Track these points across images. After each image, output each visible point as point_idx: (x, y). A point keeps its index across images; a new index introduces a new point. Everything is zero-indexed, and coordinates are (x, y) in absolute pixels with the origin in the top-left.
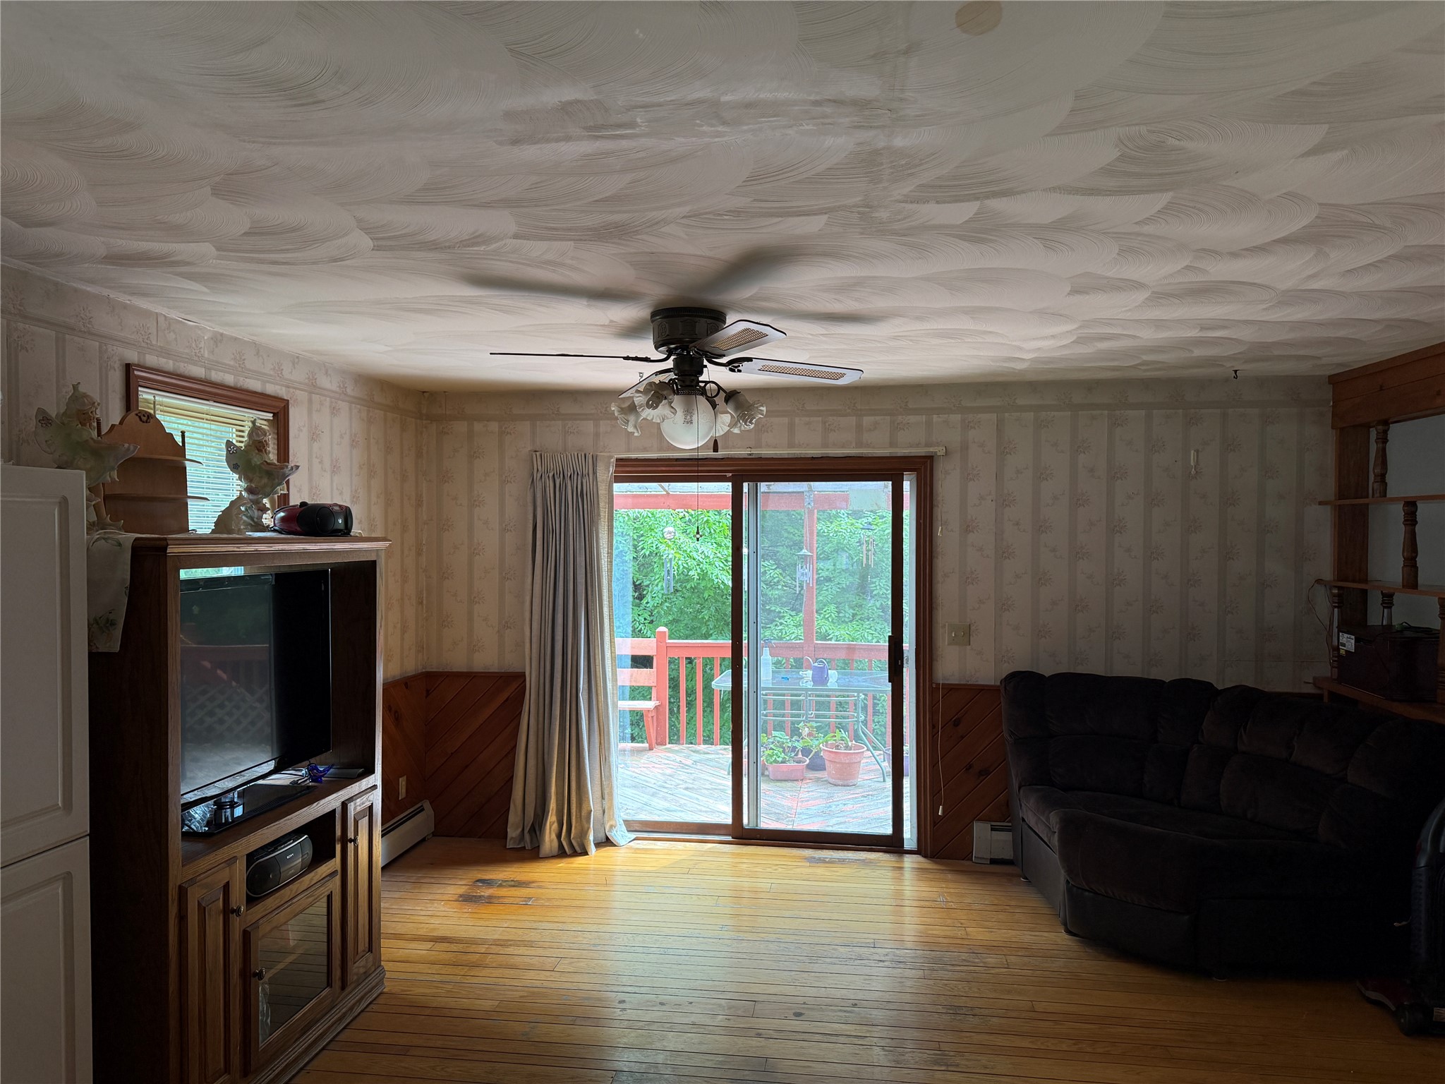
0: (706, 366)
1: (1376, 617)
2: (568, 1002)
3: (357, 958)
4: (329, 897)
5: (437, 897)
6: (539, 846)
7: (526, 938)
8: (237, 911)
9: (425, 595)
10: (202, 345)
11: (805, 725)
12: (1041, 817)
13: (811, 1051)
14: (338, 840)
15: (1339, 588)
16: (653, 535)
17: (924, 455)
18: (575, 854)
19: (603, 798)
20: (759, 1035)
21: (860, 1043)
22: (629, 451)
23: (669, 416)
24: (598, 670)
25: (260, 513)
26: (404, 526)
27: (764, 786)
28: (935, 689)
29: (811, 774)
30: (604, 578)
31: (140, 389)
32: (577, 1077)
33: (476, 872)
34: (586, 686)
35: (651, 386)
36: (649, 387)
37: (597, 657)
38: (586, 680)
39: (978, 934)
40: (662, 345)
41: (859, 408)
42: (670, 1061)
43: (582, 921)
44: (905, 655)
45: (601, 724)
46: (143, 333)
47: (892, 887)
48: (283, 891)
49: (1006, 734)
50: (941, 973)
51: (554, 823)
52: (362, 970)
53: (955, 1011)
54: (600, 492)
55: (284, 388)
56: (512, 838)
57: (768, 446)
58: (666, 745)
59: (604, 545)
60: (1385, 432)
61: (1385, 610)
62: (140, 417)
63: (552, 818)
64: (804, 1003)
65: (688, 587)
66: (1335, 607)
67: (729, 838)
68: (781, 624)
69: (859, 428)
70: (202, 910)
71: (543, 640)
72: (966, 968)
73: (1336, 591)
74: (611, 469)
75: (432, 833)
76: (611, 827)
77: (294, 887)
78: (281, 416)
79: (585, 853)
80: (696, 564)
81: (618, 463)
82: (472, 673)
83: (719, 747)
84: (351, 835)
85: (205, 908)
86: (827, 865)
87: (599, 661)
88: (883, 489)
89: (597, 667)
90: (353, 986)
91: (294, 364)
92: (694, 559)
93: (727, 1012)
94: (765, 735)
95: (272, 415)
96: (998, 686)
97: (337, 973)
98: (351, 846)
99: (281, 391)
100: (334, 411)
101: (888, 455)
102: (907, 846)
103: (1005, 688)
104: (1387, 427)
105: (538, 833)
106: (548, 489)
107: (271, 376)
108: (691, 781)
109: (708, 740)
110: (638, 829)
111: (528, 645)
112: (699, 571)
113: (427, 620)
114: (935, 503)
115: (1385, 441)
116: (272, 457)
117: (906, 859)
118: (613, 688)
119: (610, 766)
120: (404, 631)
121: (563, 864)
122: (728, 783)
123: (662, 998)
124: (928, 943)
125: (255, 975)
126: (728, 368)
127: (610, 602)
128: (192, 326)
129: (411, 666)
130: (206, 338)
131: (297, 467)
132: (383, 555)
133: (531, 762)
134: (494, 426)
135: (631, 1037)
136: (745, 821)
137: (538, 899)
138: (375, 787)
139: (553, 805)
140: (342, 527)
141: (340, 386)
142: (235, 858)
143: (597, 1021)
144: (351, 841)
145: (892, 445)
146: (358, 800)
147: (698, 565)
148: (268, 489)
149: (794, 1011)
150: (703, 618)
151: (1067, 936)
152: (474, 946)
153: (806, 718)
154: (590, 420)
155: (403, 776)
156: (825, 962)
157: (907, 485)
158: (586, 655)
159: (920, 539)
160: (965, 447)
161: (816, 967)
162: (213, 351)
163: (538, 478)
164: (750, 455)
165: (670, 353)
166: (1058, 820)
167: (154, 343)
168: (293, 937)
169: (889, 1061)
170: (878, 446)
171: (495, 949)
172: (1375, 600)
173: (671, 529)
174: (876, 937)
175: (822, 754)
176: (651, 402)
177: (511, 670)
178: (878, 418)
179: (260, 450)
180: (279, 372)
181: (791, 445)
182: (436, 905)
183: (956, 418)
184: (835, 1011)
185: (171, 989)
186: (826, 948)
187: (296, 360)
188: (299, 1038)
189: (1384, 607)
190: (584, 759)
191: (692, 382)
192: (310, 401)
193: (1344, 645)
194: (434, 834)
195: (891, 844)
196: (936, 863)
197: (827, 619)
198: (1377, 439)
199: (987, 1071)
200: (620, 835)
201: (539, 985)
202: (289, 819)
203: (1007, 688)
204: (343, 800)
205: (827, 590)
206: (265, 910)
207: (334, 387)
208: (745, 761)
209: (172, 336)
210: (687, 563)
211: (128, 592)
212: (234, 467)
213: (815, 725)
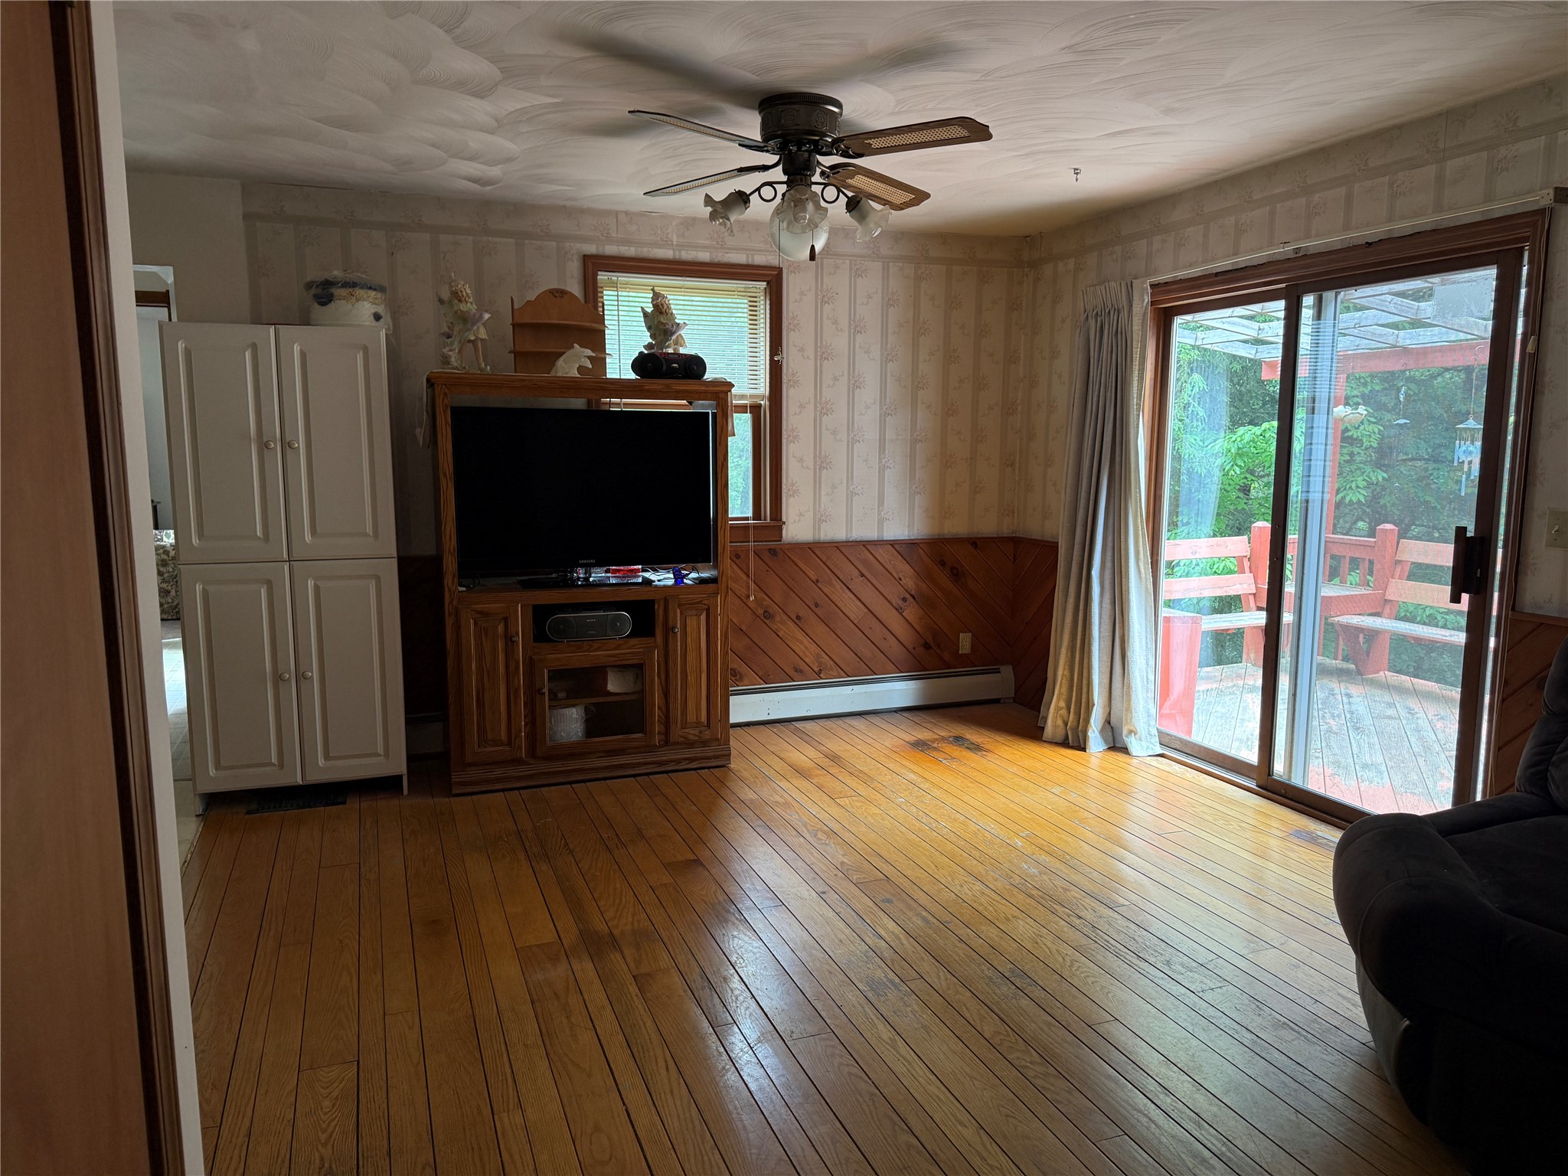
3: (688, 726)
6: (1045, 728)
10: (669, 230)
14: (659, 625)
18: (1077, 746)
19: (1123, 698)
22: (1176, 269)
24: (1121, 546)
28: (1515, 621)
31: (599, 273)
34: (1108, 564)
37: (1121, 530)
38: (1108, 557)
41: (1442, 146)
46: (602, 229)
48: (580, 643)
51: (1062, 708)
54: (1134, 328)
62: (553, 294)
63: (1059, 703)
67: (1252, 785)
69: (1440, 181)
70: (477, 627)
74: (1146, 298)
76: (1130, 730)
78: (776, 283)
79: (1086, 747)
81: (1156, 289)
84: (673, 624)
85: (480, 627)
86: (1305, 845)
87: (1123, 535)
89: (1121, 543)
90: (682, 746)
95: (765, 283)
97: (655, 727)
98: (673, 633)
99: (771, 261)
120: (976, 492)
125: (541, 692)
130: (673, 224)
136: (1275, 771)
139: (1062, 688)
144: (673, 629)
154: (1145, 238)
155: (967, 632)
158: (1109, 527)
162: (683, 234)
164: (1296, 251)
167: (614, 235)
177: (1053, 540)
178: (1469, 158)
181: (1347, 227)
182: (889, 739)
188: (602, 757)
194: (1014, 700)
202: (587, 592)
204: (665, 595)
206: (555, 650)
209: (634, 227)
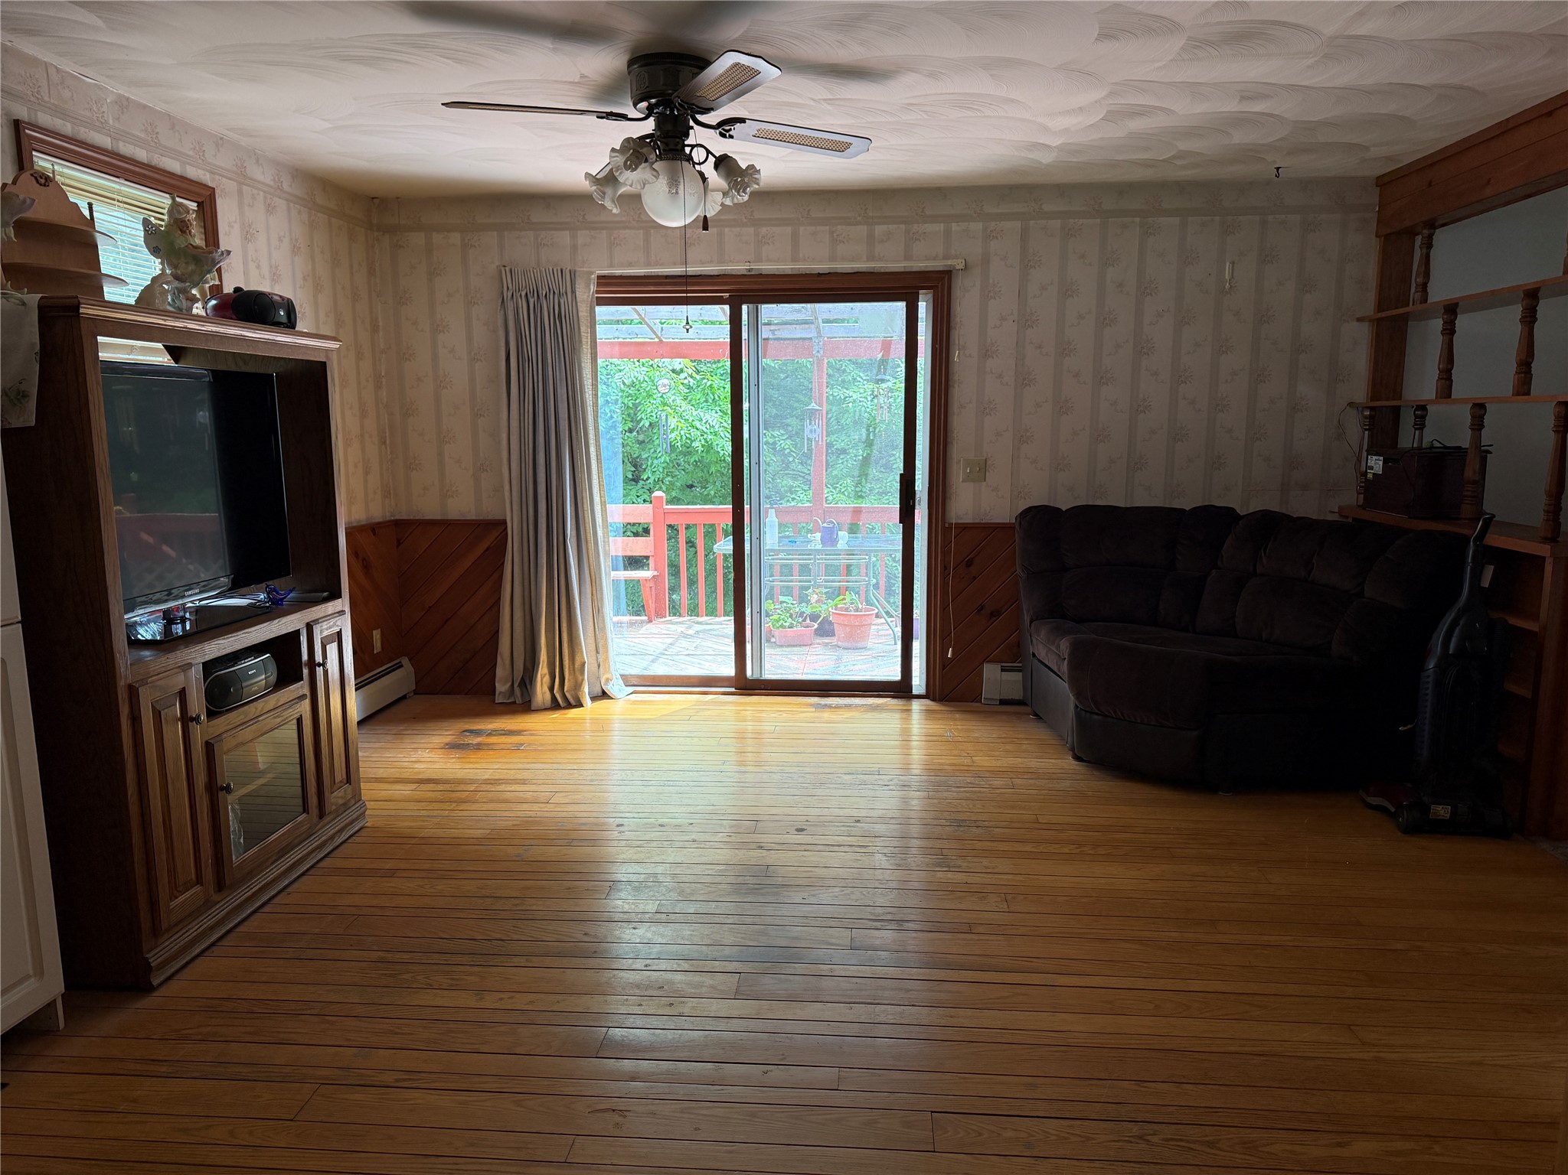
0: (692, 128)
1: (1407, 439)
2: (565, 828)
3: (335, 788)
4: (299, 721)
5: (422, 746)
6: (530, 701)
7: (519, 777)
8: (197, 719)
9: (387, 434)
10: (105, 109)
11: (814, 591)
12: (1051, 647)
13: (812, 859)
14: (305, 665)
15: (1372, 409)
16: (652, 402)
17: (941, 269)
18: (569, 706)
19: (597, 652)
20: (761, 848)
21: (862, 851)
22: (611, 266)
23: (651, 181)
24: (586, 515)
25: (189, 303)
26: (359, 352)
27: (768, 651)
28: (947, 529)
29: (819, 640)
30: (589, 414)
31: (34, 153)
32: (573, 888)
33: (462, 724)
34: (574, 533)
35: (629, 142)
36: (626, 145)
37: (585, 501)
38: (574, 527)
39: (983, 761)
40: (642, 100)
41: (871, 214)
42: (670, 871)
43: (578, 761)
44: (917, 496)
45: (593, 574)
46: (31, 85)
47: (899, 726)
48: (246, 707)
49: (1019, 571)
50: (946, 794)
51: (545, 674)
52: (341, 801)
53: (960, 823)
54: (580, 314)
55: (208, 174)
56: (501, 693)
57: (769, 260)
58: (665, 617)
59: (588, 376)
60: (1430, 237)
61: (1417, 432)
62: (36, 178)
63: (543, 671)
64: (807, 821)
65: (692, 460)
66: (1366, 430)
67: (733, 690)
68: (793, 499)
69: (871, 239)
70: (157, 715)
71: (523, 482)
72: (971, 789)
73: (1367, 413)
74: (592, 287)
75: (414, 690)
76: (607, 680)
77: (260, 704)
78: (207, 207)
79: (580, 705)
80: (699, 434)
81: (599, 281)
82: (448, 520)
83: (723, 618)
84: (319, 658)
85: (160, 712)
86: (833, 710)
87: (587, 506)
88: (897, 309)
89: (586, 512)
90: (332, 817)
91: (217, 145)
92: (697, 429)
93: (728, 830)
94: (771, 602)
95: (196, 204)
96: (1014, 524)
97: (313, 800)
98: (320, 671)
99: (205, 178)
100: (270, 209)
101: (902, 270)
102: (915, 692)
103: (1020, 523)
104: (1433, 231)
105: (528, 687)
106: (521, 311)
107: (190, 156)
108: (693, 649)
109: (712, 612)
110: (635, 683)
111: (507, 487)
112: (703, 442)
113: (392, 463)
114: (952, 324)
115: (1429, 246)
116: (198, 240)
117: (914, 703)
118: (604, 536)
119: (603, 617)
120: (367, 472)
121: (556, 715)
122: (731, 649)
123: (661, 821)
124: (932, 770)
125: (223, 788)
126: (718, 131)
127: (597, 441)
128: (91, 83)
129: (378, 511)
130: (108, 101)
131: (229, 252)
132: (334, 357)
133: (518, 614)
134: (456, 238)
135: (629, 854)
136: (749, 673)
137: (530, 744)
138: (342, 613)
139: (543, 657)
140: (284, 320)
141: (274, 180)
142: (190, 665)
143: (594, 842)
144: (319, 665)
145: (907, 258)
146: (325, 623)
147: (702, 435)
148: (196, 278)
149: (796, 828)
150: (708, 495)
151: (1074, 762)
152: (462, 785)
153: (815, 583)
154: (566, 229)
155: (377, 629)
156: (829, 788)
157: (923, 307)
158: (573, 500)
159: (936, 367)
160: (986, 260)
161: (819, 792)
162: (119, 118)
163: (509, 298)
164: (749, 270)
165: (650, 111)
166: (1068, 644)
167: (46, 98)
168: (262, 757)
169: (891, 864)
170: (892, 260)
171: (484, 787)
172: (1407, 420)
173: (666, 382)
174: (880, 766)
175: (831, 619)
176: (629, 163)
177: (490, 517)
178: (891, 227)
179: (183, 232)
180: (201, 154)
181: (795, 259)
182: (420, 752)
183: (977, 227)
184: (838, 826)
185: (130, 793)
186: (830, 776)
187: (220, 142)
188: (276, 860)
189: (1416, 429)
190: (575, 608)
191: (677, 145)
192: (240, 193)
193: (1372, 468)
194: (416, 692)
195: (900, 690)
196: (944, 705)
197: (843, 493)
198: (1422, 244)
199: (989, 871)
200: (615, 688)
201: (533, 816)
202: (247, 633)
203: (1022, 523)
204: (308, 621)
205: (842, 463)
206: (228, 724)
207: (268, 180)
208: (748, 627)
209: (67, 93)
210: (690, 434)
211: (38, 358)
212: (155, 251)
213: (825, 591)
